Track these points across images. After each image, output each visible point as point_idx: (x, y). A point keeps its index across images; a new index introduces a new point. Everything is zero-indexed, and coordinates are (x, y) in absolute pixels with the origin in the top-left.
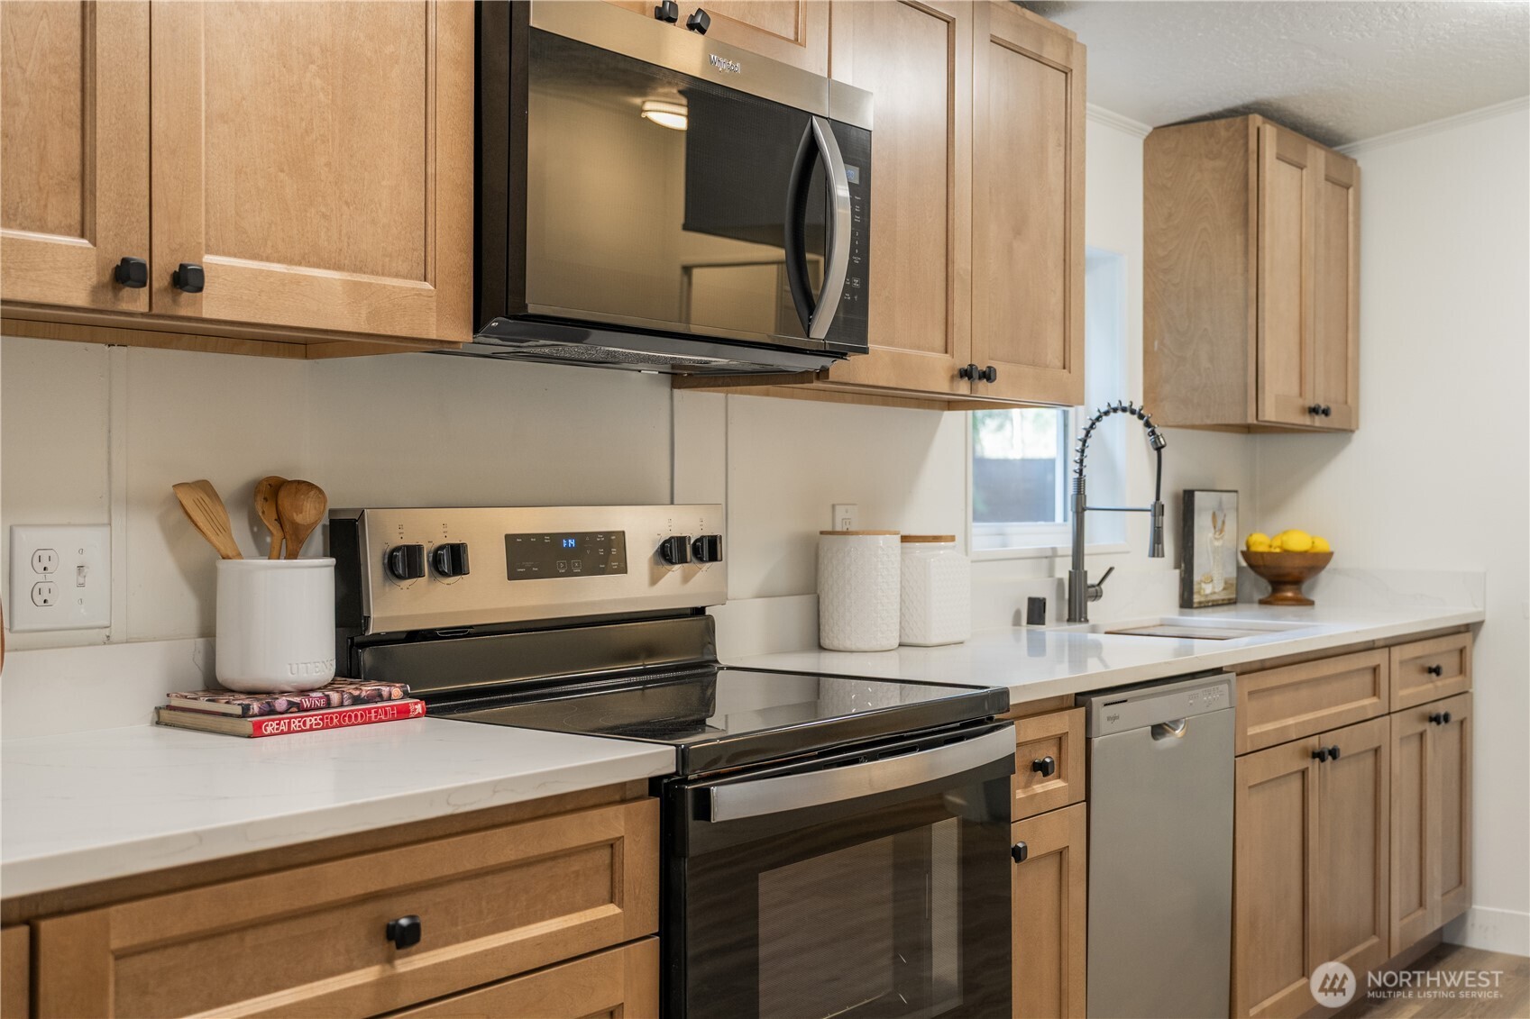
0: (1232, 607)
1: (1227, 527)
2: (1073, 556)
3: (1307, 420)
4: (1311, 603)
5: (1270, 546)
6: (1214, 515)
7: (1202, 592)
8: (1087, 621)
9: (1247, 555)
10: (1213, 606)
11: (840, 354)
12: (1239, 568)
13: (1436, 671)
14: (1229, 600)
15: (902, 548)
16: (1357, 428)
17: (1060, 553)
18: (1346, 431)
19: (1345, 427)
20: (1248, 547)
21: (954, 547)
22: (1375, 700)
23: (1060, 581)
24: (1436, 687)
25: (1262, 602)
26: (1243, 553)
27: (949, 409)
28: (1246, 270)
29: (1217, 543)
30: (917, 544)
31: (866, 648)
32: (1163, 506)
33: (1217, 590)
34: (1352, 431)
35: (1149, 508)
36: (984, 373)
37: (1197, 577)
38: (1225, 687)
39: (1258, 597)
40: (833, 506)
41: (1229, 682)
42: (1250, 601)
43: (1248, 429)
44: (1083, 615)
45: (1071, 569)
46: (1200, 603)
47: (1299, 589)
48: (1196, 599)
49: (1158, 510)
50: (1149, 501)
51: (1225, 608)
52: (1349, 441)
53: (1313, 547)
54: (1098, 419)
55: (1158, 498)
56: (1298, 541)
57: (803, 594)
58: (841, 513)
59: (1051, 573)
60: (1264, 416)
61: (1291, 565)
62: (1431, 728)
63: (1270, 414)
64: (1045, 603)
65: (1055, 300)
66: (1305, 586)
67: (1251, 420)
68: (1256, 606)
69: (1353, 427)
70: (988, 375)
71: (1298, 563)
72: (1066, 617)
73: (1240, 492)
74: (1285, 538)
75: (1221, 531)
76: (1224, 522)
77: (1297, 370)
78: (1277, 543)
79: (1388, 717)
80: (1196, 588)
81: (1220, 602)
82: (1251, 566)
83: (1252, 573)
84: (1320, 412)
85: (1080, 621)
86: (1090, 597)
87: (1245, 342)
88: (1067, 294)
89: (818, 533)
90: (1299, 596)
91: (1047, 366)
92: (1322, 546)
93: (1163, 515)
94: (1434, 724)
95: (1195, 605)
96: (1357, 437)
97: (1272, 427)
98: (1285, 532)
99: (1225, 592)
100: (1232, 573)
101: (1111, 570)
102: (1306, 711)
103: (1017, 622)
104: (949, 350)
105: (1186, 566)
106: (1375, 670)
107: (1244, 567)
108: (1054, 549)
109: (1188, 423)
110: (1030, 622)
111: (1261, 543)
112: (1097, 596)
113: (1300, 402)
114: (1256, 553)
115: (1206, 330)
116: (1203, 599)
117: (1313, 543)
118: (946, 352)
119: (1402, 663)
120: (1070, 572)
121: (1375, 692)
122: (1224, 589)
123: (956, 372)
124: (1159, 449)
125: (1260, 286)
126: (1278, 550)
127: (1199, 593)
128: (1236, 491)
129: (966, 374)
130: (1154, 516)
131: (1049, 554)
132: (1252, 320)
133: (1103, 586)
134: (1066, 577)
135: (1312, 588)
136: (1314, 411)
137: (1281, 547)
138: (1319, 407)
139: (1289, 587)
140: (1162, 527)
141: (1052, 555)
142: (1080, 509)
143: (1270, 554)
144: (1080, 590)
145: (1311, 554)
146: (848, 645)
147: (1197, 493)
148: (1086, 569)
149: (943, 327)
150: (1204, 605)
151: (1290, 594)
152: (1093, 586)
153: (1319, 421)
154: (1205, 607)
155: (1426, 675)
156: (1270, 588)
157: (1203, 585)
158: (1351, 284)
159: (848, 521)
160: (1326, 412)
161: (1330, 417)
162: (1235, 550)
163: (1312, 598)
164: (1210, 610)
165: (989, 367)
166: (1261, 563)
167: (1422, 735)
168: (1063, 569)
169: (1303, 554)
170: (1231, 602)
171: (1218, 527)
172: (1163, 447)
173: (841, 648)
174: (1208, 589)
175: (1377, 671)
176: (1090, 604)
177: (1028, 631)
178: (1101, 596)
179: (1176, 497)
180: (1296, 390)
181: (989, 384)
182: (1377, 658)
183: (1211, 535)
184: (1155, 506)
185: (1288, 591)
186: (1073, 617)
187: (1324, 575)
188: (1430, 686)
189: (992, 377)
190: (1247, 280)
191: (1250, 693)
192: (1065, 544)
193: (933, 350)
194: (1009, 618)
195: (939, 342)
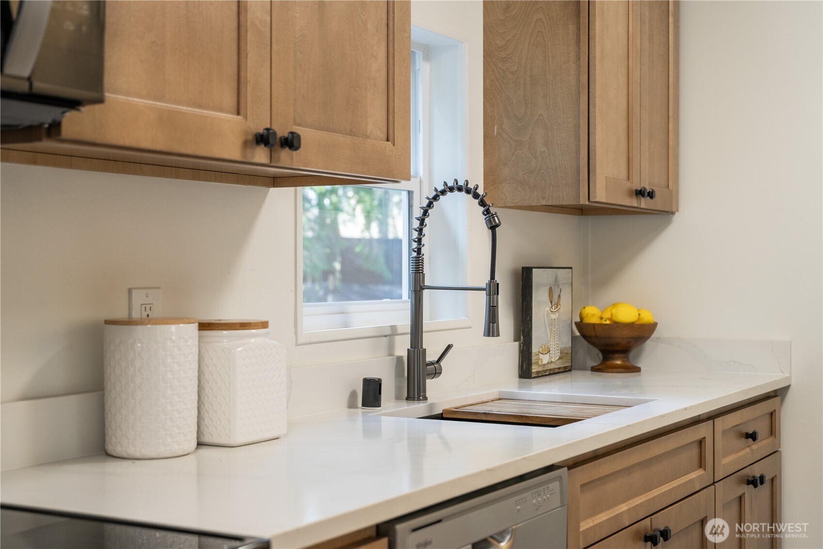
0: (567, 374)
1: (562, 301)
2: (412, 334)
3: (634, 202)
4: (637, 370)
5: (602, 318)
6: (550, 289)
7: (540, 363)
8: (425, 398)
9: (581, 325)
10: (550, 374)
11: (73, 104)
12: (574, 338)
13: (753, 436)
14: (565, 367)
15: (200, 337)
16: (678, 211)
17: (399, 331)
18: (667, 213)
19: (666, 209)
20: (582, 319)
21: (268, 333)
22: (701, 472)
23: (399, 359)
24: (752, 450)
25: (594, 369)
26: (576, 323)
27: (274, 186)
28: (578, 58)
29: (553, 316)
30: (225, 332)
31: (154, 455)
32: (498, 284)
33: (553, 360)
34: (673, 213)
35: (484, 286)
36: (286, 139)
37: (535, 349)
38: (555, 485)
39: (591, 363)
40: (130, 291)
41: (560, 478)
42: (583, 368)
43: (581, 211)
44: (422, 394)
45: (409, 347)
46: (538, 372)
47: (627, 357)
48: (535, 369)
49: (493, 289)
50: (483, 280)
51: (561, 376)
52: (668, 222)
53: (639, 319)
54: (436, 198)
55: (493, 276)
56: (626, 314)
57: (89, 391)
58: (138, 298)
59: (390, 352)
60: (595, 197)
61: (620, 336)
62: (748, 490)
63: (601, 195)
64: (380, 385)
65: (378, 66)
66: (632, 354)
67: (584, 201)
68: (589, 372)
69: (674, 210)
70: (291, 142)
71: (626, 333)
72: (406, 395)
73: (573, 268)
74: (614, 311)
75: (557, 304)
76: (559, 296)
77: (625, 155)
78: (607, 315)
79: (712, 486)
80: (534, 358)
81: (556, 371)
82: (584, 336)
83: (585, 343)
84: (646, 194)
85: (419, 399)
86: (428, 375)
87: (577, 126)
88: (391, 62)
89: (103, 322)
90: (627, 364)
91: (368, 137)
92: (647, 317)
93: (498, 294)
94: (751, 486)
95: (533, 376)
96: (677, 218)
97: (603, 208)
98: (614, 305)
99: (561, 360)
100: (567, 342)
101: (449, 347)
102: (637, 494)
103: (352, 405)
104: (242, 111)
105: (524, 340)
106: (701, 442)
107: (578, 336)
108: (393, 328)
109: (526, 203)
110: (365, 404)
111: (593, 315)
112: (437, 373)
113: (628, 185)
114: (589, 325)
115: (541, 115)
116: (541, 369)
117: (639, 315)
118: (238, 114)
119: (724, 432)
120: (408, 349)
121: (701, 464)
122: (560, 358)
123: (250, 137)
124: (493, 228)
125: (591, 74)
126: (608, 322)
127: (537, 363)
128: (571, 268)
129: (263, 139)
130: (489, 295)
131: (388, 332)
132: (584, 106)
133: (442, 363)
134: (405, 354)
135: (638, 356)
136: (640, 193)
137: (610, 319)
138: (645, 189)
139: (617, 355)
140: (497, 306)
141: (392, 333)
142: (418, 289)
143: (601, 325)
144: (419, 366)
145: (637, 325)
146: (132, 451)
147: (534, 270)
148: (424, 347)
149: (235, 85)
150: (541, 375)
151: (619, 362)
152: (432, 364)
153: (645, 203)
154: (543, 376)
155: (744, 440)
156: (601, 356)
157: (541, 356)
158: (671, 79)
159: (148, 307)
160: (651, 195)
161: (654, 200)
162: (570, 322)
163: (639, 365)
164: (547, 378)
165: (292, 133)
166: (593, 334)
167: (741, 498)
168: (403, 346)
169: (631, 325)
170: (566, 370)
171: (554, 302)
172: (497, 226)
173: (124, 455)
174: (545, 359)
175: (703, 444)
176: (429, 382)
177: (363, 412)
178: (441, 373)
179: (515, 273)
180: (624, 174)
181: (294, 153)
182: (703, 431)
183: (548, 309)
184: (489, 285)
185: (617, 359)
186: (411, 395)
187: (648, 343)
188: (748, 450)
189: (295, 144)
190: (579, 68)
191: (582, 486)
192: (404, 322)
193: (221, 110)
194: (344, 400)
195: (229, 99)
